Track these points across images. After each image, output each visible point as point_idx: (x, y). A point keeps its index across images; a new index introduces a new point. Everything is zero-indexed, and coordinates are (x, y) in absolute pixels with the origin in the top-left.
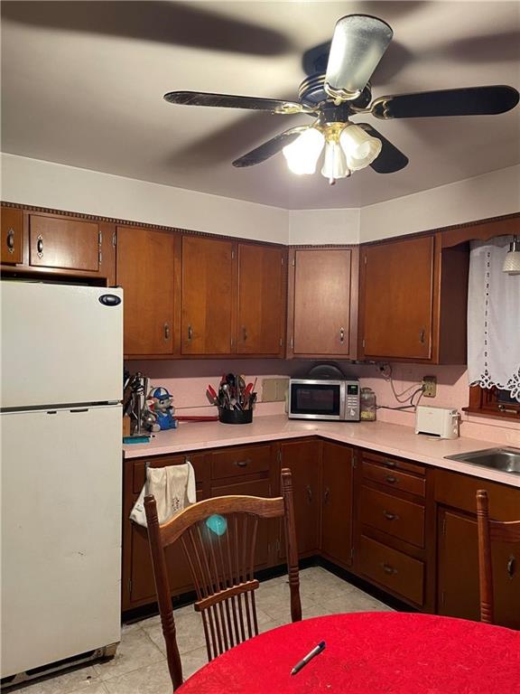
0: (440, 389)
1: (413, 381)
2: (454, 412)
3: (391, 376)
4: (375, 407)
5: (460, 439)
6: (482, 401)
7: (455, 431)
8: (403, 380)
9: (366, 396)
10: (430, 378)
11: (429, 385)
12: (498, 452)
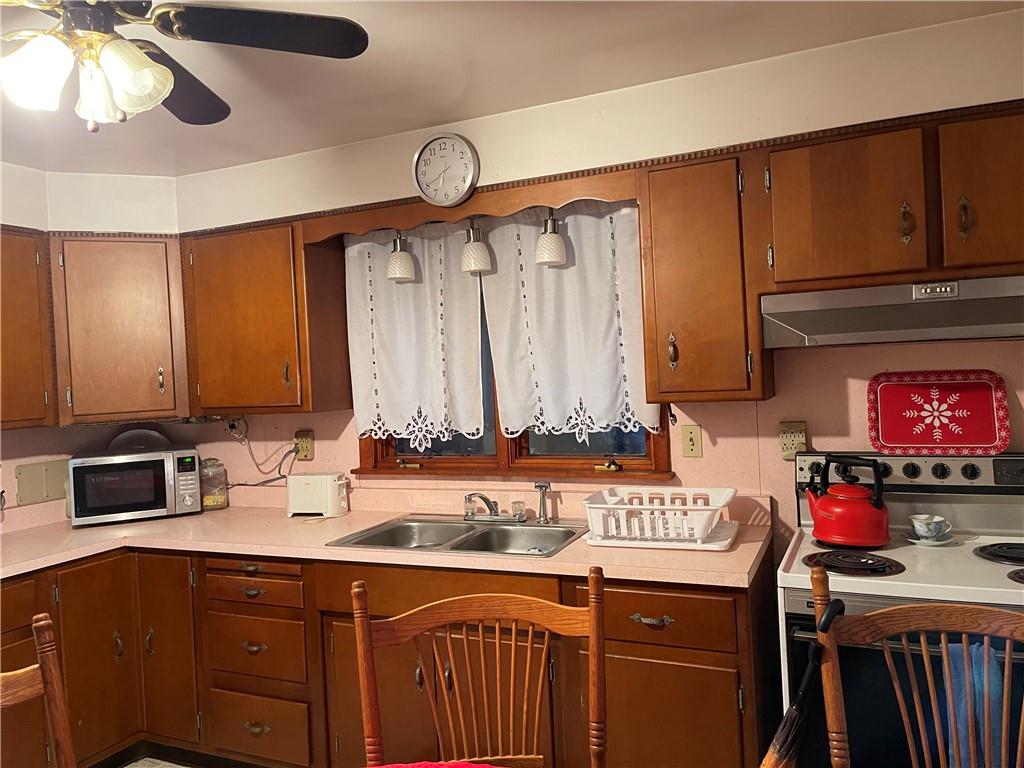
0: (321, 447)
1: (282, 440)
2: (340, 478)
3: (248, 436)
4: (227, 486)
5: (350, 514)
6: (376, 456)
7: (344, 504)
8: (266, 440)
9: (210, 472)
10: (305, 433)
11: (304, 443)
12: (399, 524)
